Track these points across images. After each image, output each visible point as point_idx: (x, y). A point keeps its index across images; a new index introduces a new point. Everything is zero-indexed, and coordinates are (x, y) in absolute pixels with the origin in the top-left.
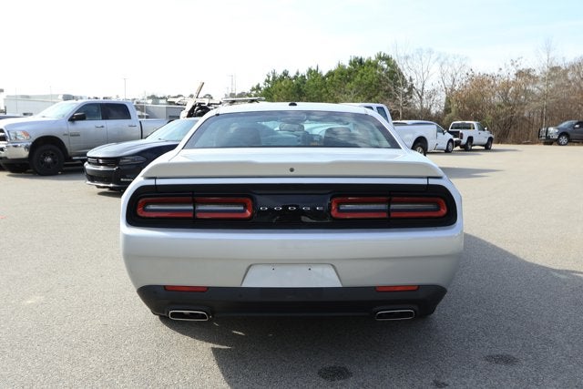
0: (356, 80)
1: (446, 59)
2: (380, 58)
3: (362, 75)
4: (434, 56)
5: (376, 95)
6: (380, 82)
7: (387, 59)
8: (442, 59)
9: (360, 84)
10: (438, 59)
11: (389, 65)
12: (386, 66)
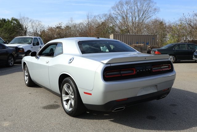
0: (4, 27)
1: (34, 21)
2: (13, 19)
3: (6, 25)
4: (29, 20)
5: (13, 33)
6: (14, 28)
7: (16, 20)
8: (32, 21)
9: (6, 29)
10: (30, 21)
11: (17, 22)
12: (16, 22)
